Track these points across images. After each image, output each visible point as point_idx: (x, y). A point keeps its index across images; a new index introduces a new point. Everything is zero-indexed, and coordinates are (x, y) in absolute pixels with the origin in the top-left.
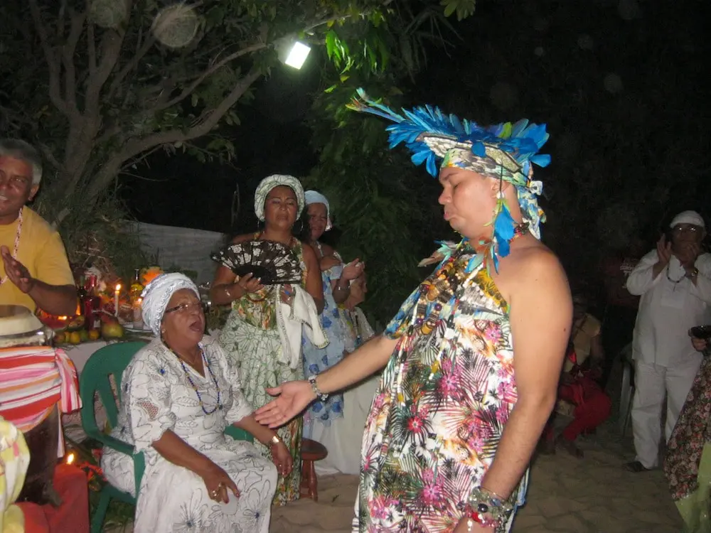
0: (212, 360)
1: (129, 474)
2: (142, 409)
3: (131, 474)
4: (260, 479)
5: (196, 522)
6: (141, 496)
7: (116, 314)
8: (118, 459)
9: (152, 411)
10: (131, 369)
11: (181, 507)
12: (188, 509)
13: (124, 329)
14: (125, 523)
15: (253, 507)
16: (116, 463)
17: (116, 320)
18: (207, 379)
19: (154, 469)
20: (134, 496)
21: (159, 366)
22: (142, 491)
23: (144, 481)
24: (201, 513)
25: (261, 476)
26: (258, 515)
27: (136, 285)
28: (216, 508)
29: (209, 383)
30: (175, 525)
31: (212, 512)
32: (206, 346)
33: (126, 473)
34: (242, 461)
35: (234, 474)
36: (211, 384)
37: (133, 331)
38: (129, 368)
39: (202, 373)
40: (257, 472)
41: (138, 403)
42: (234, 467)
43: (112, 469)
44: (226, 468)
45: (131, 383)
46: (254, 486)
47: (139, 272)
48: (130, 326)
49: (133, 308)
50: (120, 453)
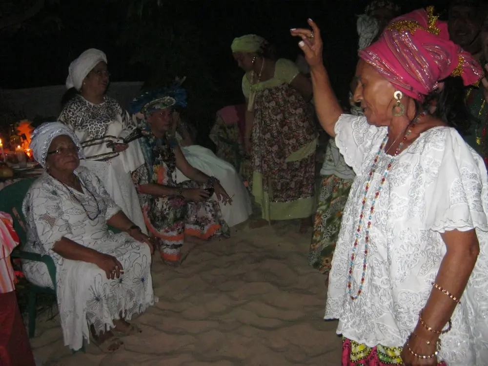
0: (87, 182)
1: (45, 274)
2: (44, 222)
3: (47, 274)
4: (138, 255)
5: (102, 296)
6: (58, 288)
7: (5, 161)
8: (35, 266)
9: (51, 221)
10: (30, 195)
11: (89, 289)
12: (94, 290)
13: (14, 170)
14: (51, 306)
15: (138, 275)
16: (34, 269)
17: (6, 164)
18: (86, 195)
19: (63, 267)
20: (53, 289)
21: (51, 190)
22: (58, 284)
23: (57, 277)
24: (104, 290)
25: (139, 253)
26: (143, 280)
27: (14, 136)
28: (113, 284)
29: (88, 197)
30: (88, 302)
31: (111, 287)
32: (80, 173)
33: (43, 274)
34: (123, 247)
35: (120, 257)
36: (90, 197)
37: (21, 170)
38: (28, 195)
39: (82, 192)
40: (135, 251)
41: (40, 218)
42: (119, 253)
43: (32, 274)
44: (114, 255)
45: (32, 205)
46: (136, 261)
47: (13, 126)
48: (17, 167)
49: (15, 153)
50: (36, 262)
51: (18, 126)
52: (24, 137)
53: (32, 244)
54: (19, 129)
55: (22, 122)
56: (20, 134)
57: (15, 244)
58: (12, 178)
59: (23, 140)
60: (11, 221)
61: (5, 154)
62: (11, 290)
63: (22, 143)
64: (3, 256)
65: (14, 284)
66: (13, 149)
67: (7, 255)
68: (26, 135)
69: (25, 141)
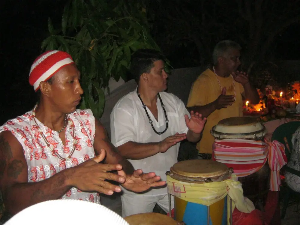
7: (282, 105)
8: (293, 177)
13: (287, 112)
16: (292, 179)
17: (282, 108)
27: (289, 91)
43: (291, 182)
47: (290, 84)
48: (289, 110)
49: (289, 101)
50: (294, 175)
51: (293, 84)
52: (296, 92)
53: (293, 163)
54: (294, 86)
55: (296, 82)
56: (293, 89)
57: (284, 163)
58: (285, 117)
59: (295, 93)
60: (284, 149)
61: (283, 101)
62: (277, 191)
63: (294, 95)
64: (276, 170)
65: (280, 187)
66: (288, 99)
67: (278, 170)
68: (297, 91)
69: (296, 94)
